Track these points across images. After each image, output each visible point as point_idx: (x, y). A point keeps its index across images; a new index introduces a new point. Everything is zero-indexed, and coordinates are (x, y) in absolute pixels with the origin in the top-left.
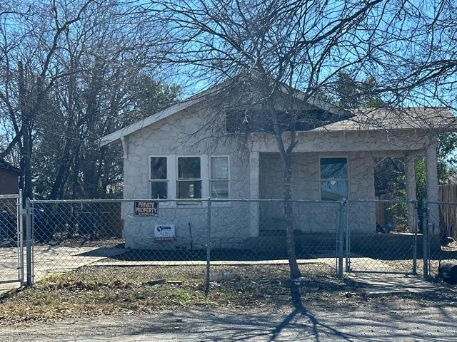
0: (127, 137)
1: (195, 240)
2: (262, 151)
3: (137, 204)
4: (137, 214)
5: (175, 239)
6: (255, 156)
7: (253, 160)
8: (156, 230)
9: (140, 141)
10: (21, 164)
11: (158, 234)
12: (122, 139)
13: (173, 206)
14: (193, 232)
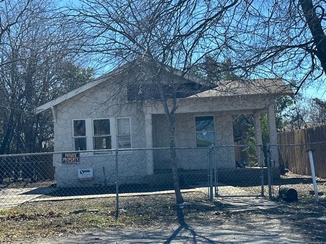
0: (55, 107)
1: (107, 179)
2: (154, 113)
3: (64, 155)
4: (64, 162)
5: (93, 179)
6: (148, 117)
7: (148, 119)
8: (79, 173)
9: (65, 109)
11: (80, 176)
12: (52, 108)
13: (91, 154)
14: (106, 174)
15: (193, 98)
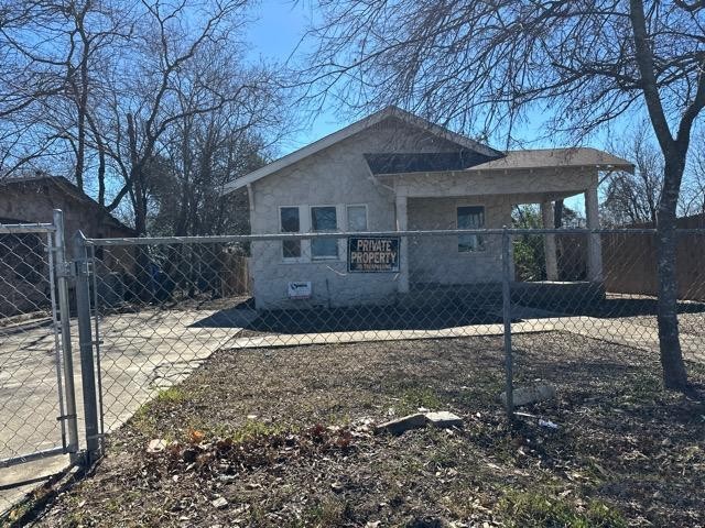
0: (253, 184)
1: (332, 297)
2: (411, 195)
5: (311, 297)
6: (402, 202)
7: (401, 206)
8: (290, 289)
9: (268, 189)
10: (137, 221)
11: (292, 293)
12: (249, 185)
13: (308, 260)
14: (331, 289)
15: (476, 171)
